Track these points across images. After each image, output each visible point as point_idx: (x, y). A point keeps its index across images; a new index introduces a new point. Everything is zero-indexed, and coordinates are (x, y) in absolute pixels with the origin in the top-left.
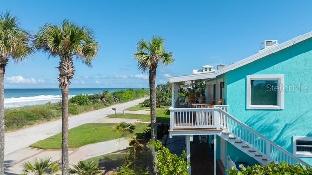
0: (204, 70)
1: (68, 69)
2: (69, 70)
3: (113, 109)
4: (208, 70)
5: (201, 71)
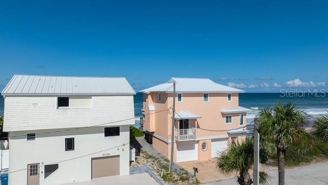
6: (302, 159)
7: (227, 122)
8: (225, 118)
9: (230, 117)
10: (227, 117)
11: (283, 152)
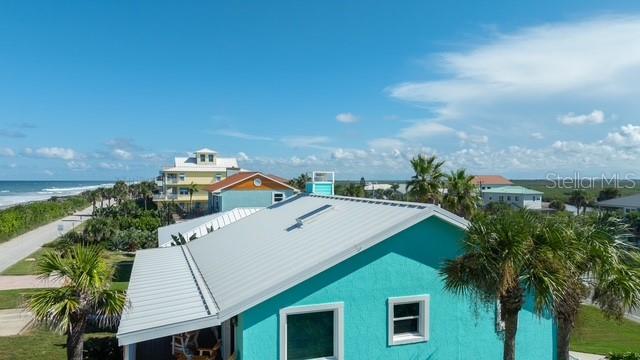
0: (199, 160)
4: (207, 159)
5: (194, 160)
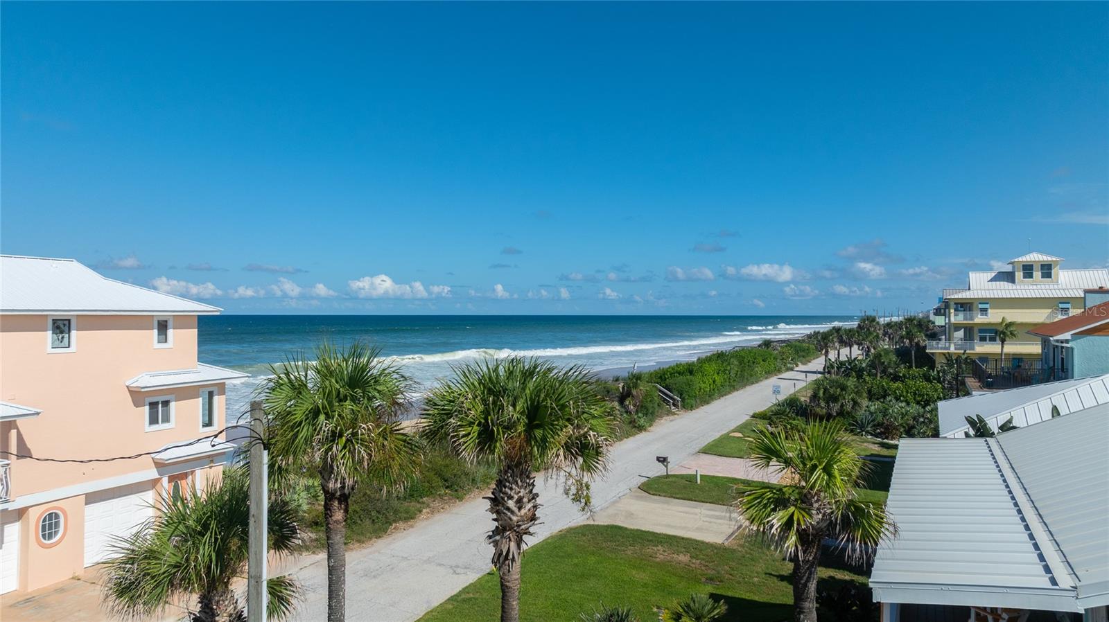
0: (1019, 275)
1: (520, 508)
2: (523, 511)
3: (658, 459)
4: (1037, 274)
6: (396, 512)
7: (153, 420)
8: (147, 408)
9: (166, 404)
10: (153, 405)
11: (340, 503)
